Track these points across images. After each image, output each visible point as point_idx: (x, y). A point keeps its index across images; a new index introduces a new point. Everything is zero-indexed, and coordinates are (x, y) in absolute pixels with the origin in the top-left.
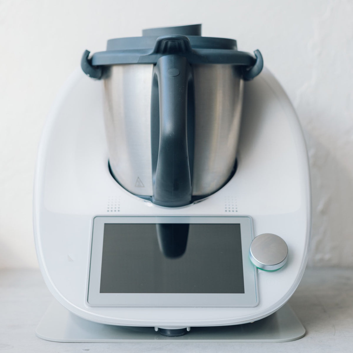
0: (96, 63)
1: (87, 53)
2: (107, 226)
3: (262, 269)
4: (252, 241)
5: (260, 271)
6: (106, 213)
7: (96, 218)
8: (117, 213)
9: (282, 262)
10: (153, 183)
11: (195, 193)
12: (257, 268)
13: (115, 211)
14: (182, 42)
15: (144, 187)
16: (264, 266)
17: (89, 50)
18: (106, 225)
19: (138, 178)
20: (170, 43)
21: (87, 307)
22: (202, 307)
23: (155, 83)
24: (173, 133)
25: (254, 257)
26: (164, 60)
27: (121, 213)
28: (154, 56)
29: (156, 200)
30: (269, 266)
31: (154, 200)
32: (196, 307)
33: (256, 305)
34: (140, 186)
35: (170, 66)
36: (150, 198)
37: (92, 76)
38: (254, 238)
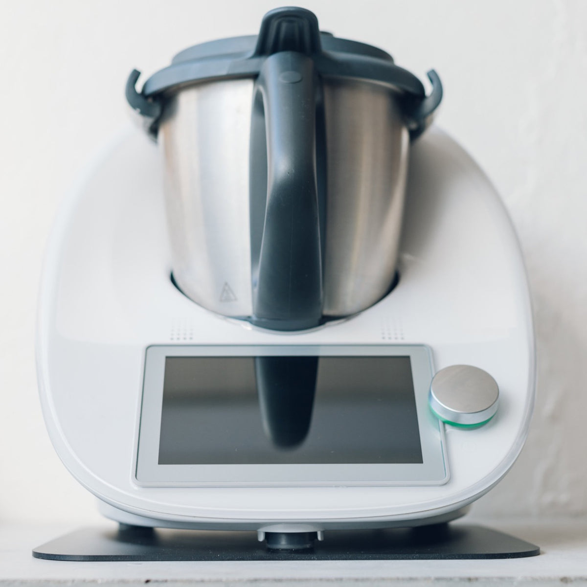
0: (153, 88)
1: (136, 75)
2: (170, 361)
3: (454, 424)
4: (431, 379)
6: (167, 341)
7: (149, 350)
8: (188, 341)
9: (489, 407)
10: (254, 285)
11: (327, 312)
12: (444, 423)
13: (185, 338)
14: (306, 24)
15: (236, 299)
16: (458, 415)
17: (139, 69)
18: (168, 358)
19: (226, 284)
20: (284, 26)
21: (136, 488)
22: (348, 487)
23: (259, 105)
24: (293, 169)
25: (438, 401)
26: (271, 65)
27: (196, 341)
28: (256, 61)
29: (259, 316)
30: (465, 415)
31: (254, 318)
32: (335, 487)
33: (445, 483)
34: (228, 300)
35: (284, 68)
36: (247, 319)
37: (145, 112)
38: (436, 374)
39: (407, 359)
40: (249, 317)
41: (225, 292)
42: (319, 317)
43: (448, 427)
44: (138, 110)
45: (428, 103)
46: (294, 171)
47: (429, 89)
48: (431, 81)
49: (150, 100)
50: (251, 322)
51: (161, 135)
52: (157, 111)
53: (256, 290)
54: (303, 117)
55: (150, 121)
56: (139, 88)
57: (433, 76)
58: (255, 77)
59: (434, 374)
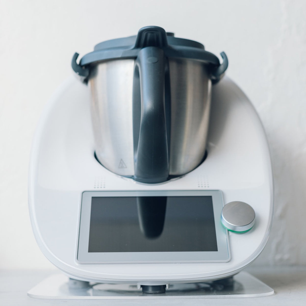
0: (85, 62)
1: (76, 55)
2: (94, 199)
3: (233, 231)
4: (222, 208)
5: (230, 233)
6: (92, 189)
7: (84, 193)
8: (103, 189)
9: (250, 223)
10: (135, 161)
11: (171, 173)
12: (229, 230)
13: (101, 187)
14: (160, 34)
15: (126, 167)
16: (235, 227)
17: (78, 52)
18: (93, 198)
19: (121, 160)
20: (149, 35)
21: (77, 264)
22: (181, 263)
23: (137, 73)
24: (153, 107)
25: (226, 220)
26: (143, 53)
27: (106, 189)
28: (135, 51)
29: (138, 176)
30: (239, 227)
31: (135, 177)
32: (175, 263)
33: (228, 261)
34: (122, 167)
35: (149, 55)
36: (132, 177)
37: (81, 74)
38: (225, 206)
39: (211, 197)
40: (133, 176)
41: (121, 164)
42: (167, 176)
43: (230, 232)
44: (78, 73)
45: (221, 68)
46: (154, 108)
47: (221, 61)
48: (223, 57)
49: (84, 68)
50: (134, 179)
51: (89, 83)
52: (87, 73)
53: (136, 164)
54: (159, 80)
55: (84, 78)
56: (78, 62)
57: (224, 55)
58: (135, 58)
59: (223, 206)
